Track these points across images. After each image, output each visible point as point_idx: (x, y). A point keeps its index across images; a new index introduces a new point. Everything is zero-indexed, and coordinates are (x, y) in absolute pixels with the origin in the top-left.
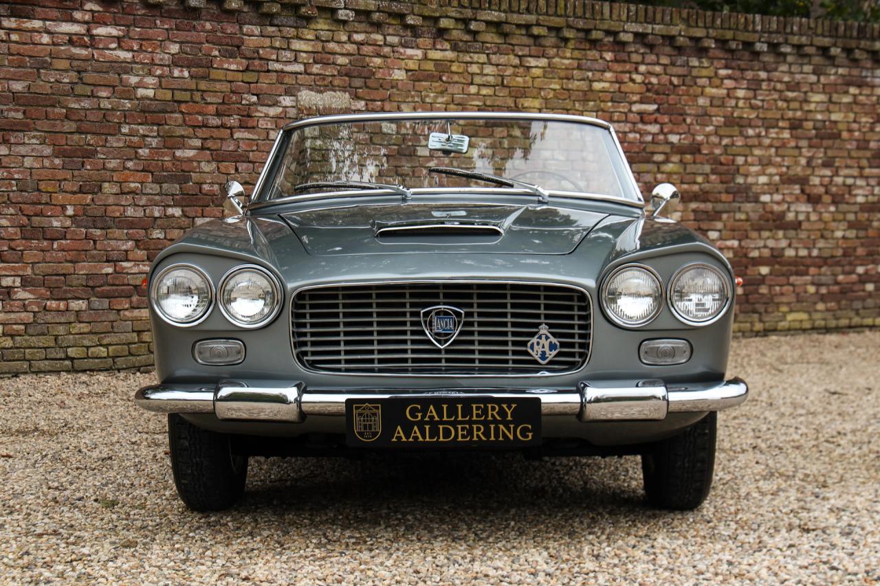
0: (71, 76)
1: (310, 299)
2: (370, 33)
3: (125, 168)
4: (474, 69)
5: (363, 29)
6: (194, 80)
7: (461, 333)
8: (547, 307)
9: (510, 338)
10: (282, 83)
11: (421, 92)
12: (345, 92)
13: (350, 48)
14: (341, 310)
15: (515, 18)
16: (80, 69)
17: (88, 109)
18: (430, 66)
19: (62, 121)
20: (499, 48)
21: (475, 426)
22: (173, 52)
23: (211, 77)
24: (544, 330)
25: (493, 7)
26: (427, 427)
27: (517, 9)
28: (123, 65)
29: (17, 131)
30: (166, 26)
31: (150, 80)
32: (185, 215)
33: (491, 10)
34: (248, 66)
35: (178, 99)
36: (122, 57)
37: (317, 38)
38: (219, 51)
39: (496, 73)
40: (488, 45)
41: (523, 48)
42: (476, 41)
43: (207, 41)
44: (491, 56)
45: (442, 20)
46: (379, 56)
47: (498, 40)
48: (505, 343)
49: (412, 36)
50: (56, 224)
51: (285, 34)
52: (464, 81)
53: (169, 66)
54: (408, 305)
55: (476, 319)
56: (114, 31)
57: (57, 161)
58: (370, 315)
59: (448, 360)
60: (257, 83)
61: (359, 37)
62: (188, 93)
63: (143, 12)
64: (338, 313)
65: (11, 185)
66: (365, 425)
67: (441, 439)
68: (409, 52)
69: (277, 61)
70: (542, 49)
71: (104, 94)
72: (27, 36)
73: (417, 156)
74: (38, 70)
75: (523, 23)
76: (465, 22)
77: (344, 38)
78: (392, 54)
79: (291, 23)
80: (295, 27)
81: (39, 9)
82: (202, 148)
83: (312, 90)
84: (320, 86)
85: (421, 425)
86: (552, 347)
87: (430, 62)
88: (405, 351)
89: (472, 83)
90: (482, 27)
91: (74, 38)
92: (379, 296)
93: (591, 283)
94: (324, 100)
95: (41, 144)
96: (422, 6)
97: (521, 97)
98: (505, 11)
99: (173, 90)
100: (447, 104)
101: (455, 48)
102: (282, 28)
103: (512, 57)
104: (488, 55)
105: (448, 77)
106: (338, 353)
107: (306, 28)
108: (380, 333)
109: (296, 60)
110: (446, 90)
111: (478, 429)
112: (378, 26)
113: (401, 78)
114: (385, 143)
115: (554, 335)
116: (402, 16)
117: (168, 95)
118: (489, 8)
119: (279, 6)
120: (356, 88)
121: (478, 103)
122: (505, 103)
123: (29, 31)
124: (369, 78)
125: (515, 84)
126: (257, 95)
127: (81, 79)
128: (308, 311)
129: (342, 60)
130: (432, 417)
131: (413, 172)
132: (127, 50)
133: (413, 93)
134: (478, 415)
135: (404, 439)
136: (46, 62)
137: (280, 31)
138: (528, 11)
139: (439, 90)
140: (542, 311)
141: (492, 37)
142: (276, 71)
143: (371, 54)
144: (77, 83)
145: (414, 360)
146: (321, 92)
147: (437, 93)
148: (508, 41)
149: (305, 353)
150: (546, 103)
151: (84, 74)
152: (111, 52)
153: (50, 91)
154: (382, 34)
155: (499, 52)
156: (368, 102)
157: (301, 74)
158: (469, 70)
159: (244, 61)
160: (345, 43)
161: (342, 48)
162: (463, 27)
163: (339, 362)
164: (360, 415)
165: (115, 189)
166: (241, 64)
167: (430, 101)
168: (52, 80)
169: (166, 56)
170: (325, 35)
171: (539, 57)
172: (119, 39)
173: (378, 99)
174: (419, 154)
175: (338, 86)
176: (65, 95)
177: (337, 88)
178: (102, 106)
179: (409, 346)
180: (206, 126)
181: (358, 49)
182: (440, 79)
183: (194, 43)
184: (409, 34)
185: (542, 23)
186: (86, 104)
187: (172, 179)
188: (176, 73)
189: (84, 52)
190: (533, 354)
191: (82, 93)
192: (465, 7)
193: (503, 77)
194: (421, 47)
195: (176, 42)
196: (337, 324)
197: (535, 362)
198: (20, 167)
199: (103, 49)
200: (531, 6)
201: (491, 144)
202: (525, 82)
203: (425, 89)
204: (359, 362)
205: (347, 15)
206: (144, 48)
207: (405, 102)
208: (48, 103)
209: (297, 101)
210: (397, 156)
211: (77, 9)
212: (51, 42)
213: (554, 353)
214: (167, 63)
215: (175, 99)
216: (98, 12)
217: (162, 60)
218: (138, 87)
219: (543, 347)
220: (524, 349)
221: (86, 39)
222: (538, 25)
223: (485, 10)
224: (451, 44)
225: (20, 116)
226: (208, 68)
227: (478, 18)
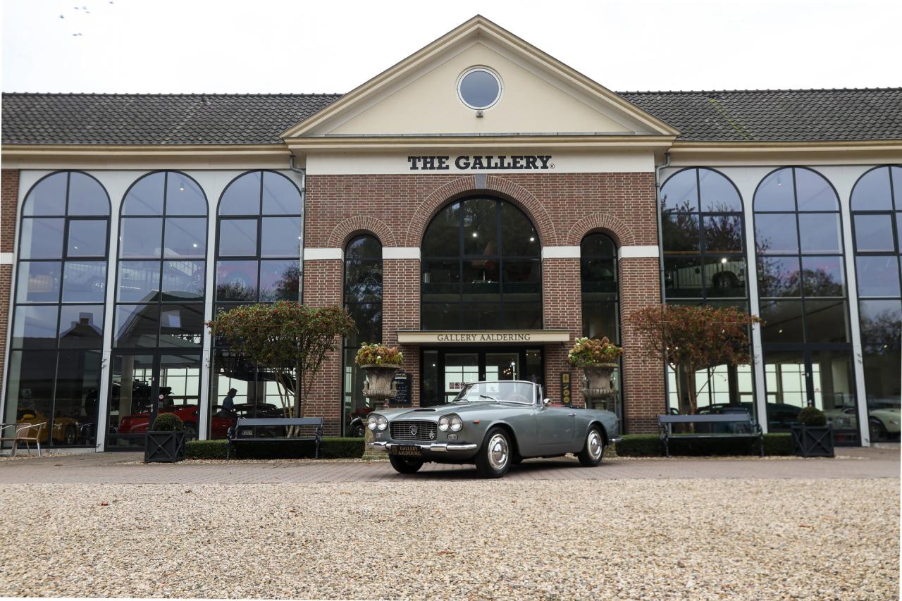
7: (417, 432)
8: (432, 426)
14: (399, 427)
21: (411, 452)
24: (431, 431)
54: (409, 426)
55: (420, 428)
58: (404, 428)
59: (416, 438)
67: (406, 454)
85: (403, 451)
86: (433, 435)
88: (409, 436)
92: (405, 424)
93: (439, 421)
106: (399, 436)
108: (405, 432)
115: (433, 432)
128: (394, 426)
135: (400, 454)
145: (411, 438)
190: (429, 436)
196: (399, 430)
197: (429, 438)
204: (402, 438)
219: (431, 435)
220: (427, 435)
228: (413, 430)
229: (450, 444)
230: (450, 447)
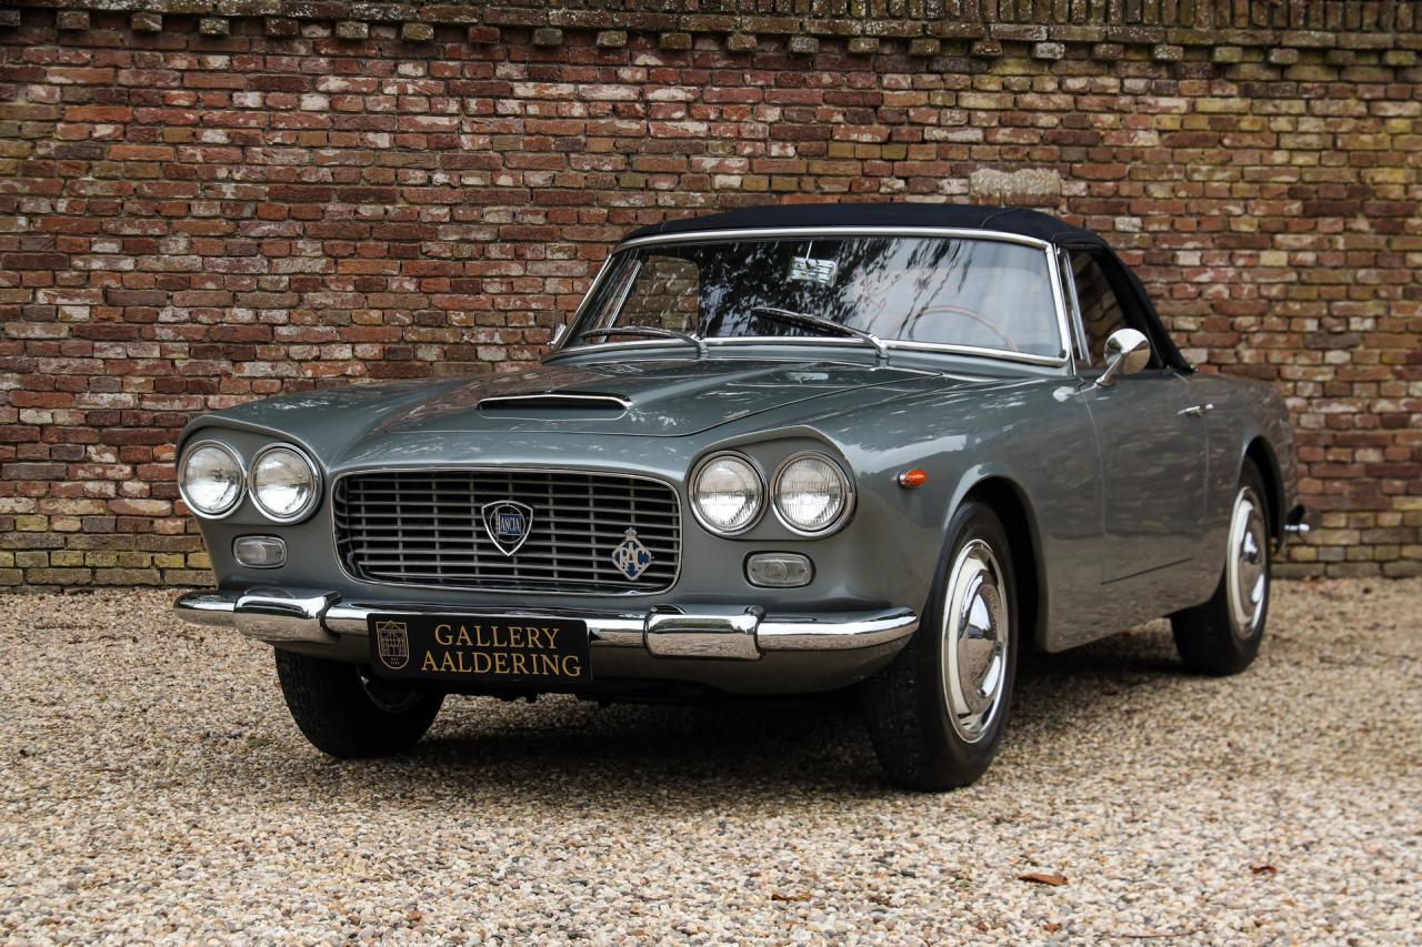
0: (615, 162)
1: (365, 489)
2: (1097, 76)
4: (1282, 124)
5: (1083, 71)
6: (805, 160)
7: (532, 537)
8: (639, 506)
9: (594, 545)
10: (947, 160)
11: (1186, 164)
12: (1052, 168)
13: (1061, 100)
14: (398, 503)
15: (1354, 40)
16: (629, 150)
17: (640, 208)
18: (1201, 123)
19: (603, 226)
20: (1327, 89)
21: (514, 655)
22: (770, 119)
23: (831, 154)
24: (631, 535)
25: (1312, 25)
26: (460, 654)
27: (1356, 25)
28: (694, 141)
29: (535, 241)
30: (760, 83)
31: (734, 163)
33: (1310, 29)
34: (890, 135)
35: (778, 188)
36: (692, 130)
37: (1005, 88)
38: (845, 115)
39: (1324, 129)
40: (1307, 85)
41: (1373, 87)
42: (1287, 80)
43: (825, 101)
44: (1312, 102)
45: (1218, 49)
46: (1110, 110)
47: (1323, 76)
48: (588, 551)
49: (1169, 78)
51: (950, 85)
52: (1263, 144)
53: (765, 140)
54: (472, 498)
55: (552, 518)
56: (679, 94)
58: (430, 510)
59: (522, 572)
60: (905, 159)
61: (1074, 84)
62: (795, 180)
63: (725, 63)
64: (395, 507)
65: (526, 317)
66: (391, 649)
67: (477, 670)
68: (1164, 102)
69: (938, 125)
70: (1410, 86)
71: (664, 185)
72: (550, 108)
73: (1178, 266)
74: (567, 154)
75: (1369, 47)
76: (1265, 50)
77: (1051, 86)
78: (1133, 108)
79: (961, 67)
80: (971, 74)
81: (568, 68)
83: (995, 168)
84: (1010, 161)
85: (453, 650)
86: (642, 558)
87: (1201, 116)
88: (470, 558)
89: (1278, 148)
90: (1293, 57)
91: (620, 106)
92: (440, 486)
93: (679, 476)
94: (1014, 182)
95: (569, 259)
96: (1182, 30)
97: (1371, 167)
98: (1334, 30)
99: (771, 175)
100: (1232, 182)
101: (1246, 92)
102: (945, 76)
103: (1352, 102)
104: (1308, 100)
105: (1234, 140)
106: (396, 557)
107: (986, 73)
108: (443, 534)
109: (969, 123)
110: (1231, 159)
111: (519, 660)
112: (1109, 65)
113: (1150, 144)
114: (1122, 245)
115: (646, 543)
116: (1150, 48)
117: (763, 184)
118: (1306, 27)
119: (937, 43)
120: (1072, 162)
121: (1289, 179)
122: (1340, 177)
123: (554, 100)
124: (1095, 146)
125: (1357, 146)
126: (906, 179)
127: (630, 164)
128: (362, 503)
129: (1046, 120)
130: (464, 641)
131: (1171, 291)
132: (701, 120)
133: (1171, 166)
134: (516, 641)
135: (435, 669)
136: (579, 142)
137: (943, 80)
138: (1379, 26)
139: (1218, 159)
140: (632, 511)
141: (1315, 73)
142: (937, 141)
143: (1097, 109)
144: (624, 171)
145: (483, 570)
146: (1012, 171)
147: (1214, 164)
148: (1344, 77)
149: (361, 557)
150: (1418, 175)
151: (634, 158)
152: (676, 124)
153: (583, 184)
154: (1117, 77)
155: (1327, 94)
156: (1092, 184)
157: (977, 143)
158: (1273, 126)
159: (883, 127)
160: (1053, 93)
161: (1048, 102)
162: (1261, 59)
163: (397, 569)
164: (384, 635)
166: (878, 133)
167: (1201, 178)
168: (587, 168)
169: (760, 126)
170: (1017, 83)
171: (1404, 100)
172: (688, 104)
173: (1109, 177)
174: (1181, 261)
175: (1040, 160)
176: (609, 189)
177: (1038, 164)
178: (661, 202)
179: (474, 552)
181: (1076, 101)
182: (1220, 142)
183: (804, 105)
184: (1165, 74)
185: (1404, 45)
186: (637, 200)
189: (634, 126)
190: (620, 566)
191: (631, 185)
192: (1262, 28)
193: (1335, 135)
194: (1186, 93)
195: (776, 105)
196: (394, 521)
197: (622, 577)
198: (540, 293)
199: (663, 120)
200: (1384, 19)
201: (1312, 243)
202: (1376, 142)
203: (1192, 160)
204: (421, 572)
205: (1051, 51)
206: (725, 116)
207: (1156, 181)
208: (580, 201)
209: (970, 185)
210: (1143, 266)
211: (625, 65)
212: (585, 114)
213: (645, 566)
214: (761, 136)
215: (773, 188)
216: (657, 66)
217: (753, 132)
218: (717, 174)
219: (631, 558)
220: (608, 559)
221: (638, 106)
222: (1397, 48)
223: (1298, 29)
224: (1239, 86)
225: (540, 220)
226: (826, 140)
227: (1284, 43)
228: (504, 525)
229: (769, 609)
230: (776, 630)
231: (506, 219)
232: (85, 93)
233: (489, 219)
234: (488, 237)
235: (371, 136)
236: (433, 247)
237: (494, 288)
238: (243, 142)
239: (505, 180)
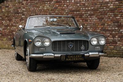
0: (100, 5)
3: (108, 21)
6: (119, 4)
28: (108, 2)
29: (92, 15)
31: (112, 5)
32: (118, 29)
50: (98, 31)
57: (98, 20)
62: (118, 6)
65: (92, 24)
71: (105, 8)
74: (95, 5)
82: (121, 16)
95: (96, 17)
117: (115, 7)
136: (96, 3)
149: (53, 49)
151: (102, 5)
153: (97, 8)
165: (107, 25)
168: (97, 6)
178: (104, 10)
180: (121, 12)
186: (102, 10)
187: (116, 22)
188: (116, 3)
191: (102, 8)
198: (93, 21)
208: (97, 10)
214: (114, 1)
218: (110, 6)
225: (93, 13)
231: (90, 13)
232: (56, 2)
233: (88, 13)
234: (88, 15)
235: (78, 4)
236: (83, 16)
237: (89, 21)
238: (67, 6)
239: (89, 8)
